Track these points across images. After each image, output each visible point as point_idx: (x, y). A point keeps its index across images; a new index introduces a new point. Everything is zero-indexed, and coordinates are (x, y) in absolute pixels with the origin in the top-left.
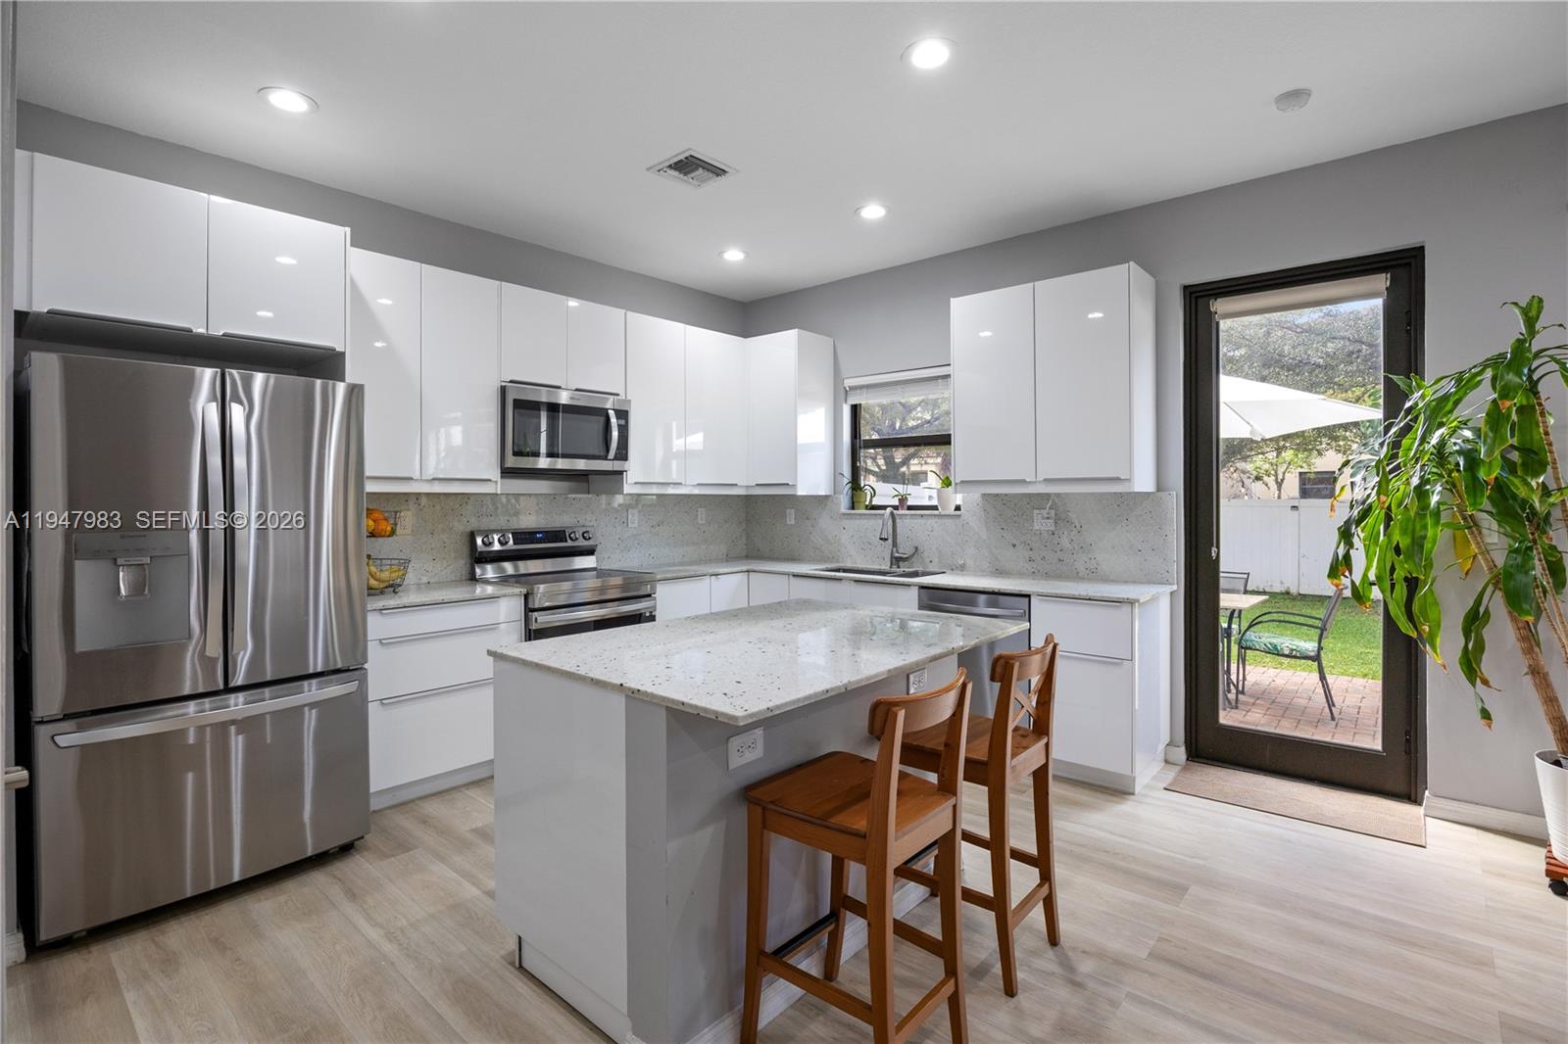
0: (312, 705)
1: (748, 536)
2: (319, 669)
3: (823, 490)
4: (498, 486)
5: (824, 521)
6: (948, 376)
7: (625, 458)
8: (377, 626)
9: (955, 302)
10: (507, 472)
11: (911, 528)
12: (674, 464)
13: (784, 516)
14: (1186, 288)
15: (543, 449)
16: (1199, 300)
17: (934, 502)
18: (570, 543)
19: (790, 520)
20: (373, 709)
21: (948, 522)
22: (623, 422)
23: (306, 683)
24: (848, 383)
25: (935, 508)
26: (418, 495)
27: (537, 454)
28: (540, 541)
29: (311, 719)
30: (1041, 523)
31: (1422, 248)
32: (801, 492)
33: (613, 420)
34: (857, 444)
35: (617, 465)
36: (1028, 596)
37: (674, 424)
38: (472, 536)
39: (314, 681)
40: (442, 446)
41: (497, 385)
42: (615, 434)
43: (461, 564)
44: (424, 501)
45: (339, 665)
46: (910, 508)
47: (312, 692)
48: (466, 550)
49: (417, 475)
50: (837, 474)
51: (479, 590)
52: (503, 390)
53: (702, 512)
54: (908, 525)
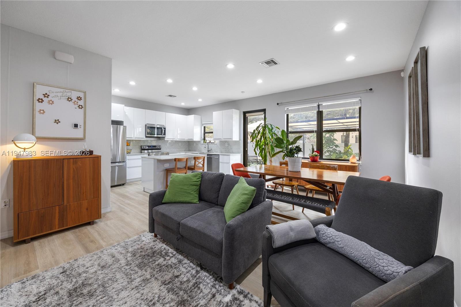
0: (117, 166)
1: (189, 147)
2: (118, 161)
3: (199, 140)
4: (145, 139)
5: (200, 145)
6: (212, 123)
7: (165, 135)
8: (128, 157)
9: (214, 112)
10: (146, 137)
11: (210, 146)
12: (179, 135)
13: (194, 144)
14: (244, 112)
15: (156, 134)
16: (245, 113)
17: (214, 142)
18: (157, 148)
19: (195, 145)
20: (127, 168)
21: (215, 145)
22: (165, 129)
23: (116, 163)
24: (203, 123)
25: (214, 143)
26: (133, 140)
27: (155, 134)
28: (152, 147)
29: (117, 168)
30: (226, 145)
31: (265, 109)
32: (194, 140)
33: (163, 129)
34: (205, 133)
35: (164, 136)
36: (219, 155)
37: (179, 129)
38: (141, 146)
39: (118, 163)
40: (138, 131)
41: (145, 124)
42: (163, 131)
43: (140, 150)
44: (134, 141)
45: (121, 161)
46: (211, 143)
47: (117, 164)
48: (140, 148)
49: (133, 137)
50: (201, 137)
51: (142, 154)
52: (146, 125)
53: (180, 144)
54: (210, 145)
